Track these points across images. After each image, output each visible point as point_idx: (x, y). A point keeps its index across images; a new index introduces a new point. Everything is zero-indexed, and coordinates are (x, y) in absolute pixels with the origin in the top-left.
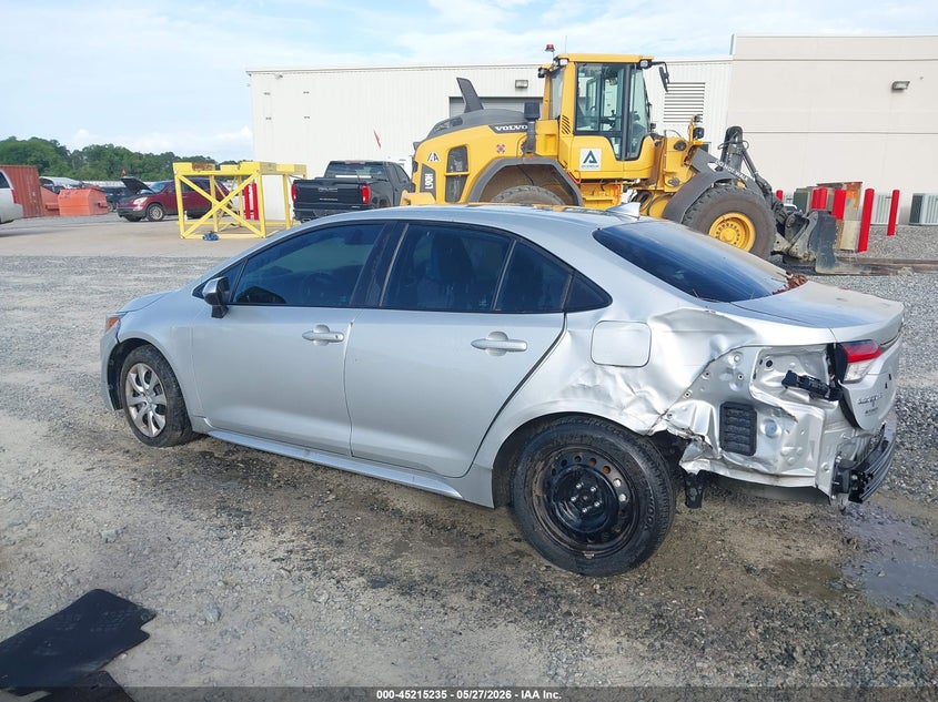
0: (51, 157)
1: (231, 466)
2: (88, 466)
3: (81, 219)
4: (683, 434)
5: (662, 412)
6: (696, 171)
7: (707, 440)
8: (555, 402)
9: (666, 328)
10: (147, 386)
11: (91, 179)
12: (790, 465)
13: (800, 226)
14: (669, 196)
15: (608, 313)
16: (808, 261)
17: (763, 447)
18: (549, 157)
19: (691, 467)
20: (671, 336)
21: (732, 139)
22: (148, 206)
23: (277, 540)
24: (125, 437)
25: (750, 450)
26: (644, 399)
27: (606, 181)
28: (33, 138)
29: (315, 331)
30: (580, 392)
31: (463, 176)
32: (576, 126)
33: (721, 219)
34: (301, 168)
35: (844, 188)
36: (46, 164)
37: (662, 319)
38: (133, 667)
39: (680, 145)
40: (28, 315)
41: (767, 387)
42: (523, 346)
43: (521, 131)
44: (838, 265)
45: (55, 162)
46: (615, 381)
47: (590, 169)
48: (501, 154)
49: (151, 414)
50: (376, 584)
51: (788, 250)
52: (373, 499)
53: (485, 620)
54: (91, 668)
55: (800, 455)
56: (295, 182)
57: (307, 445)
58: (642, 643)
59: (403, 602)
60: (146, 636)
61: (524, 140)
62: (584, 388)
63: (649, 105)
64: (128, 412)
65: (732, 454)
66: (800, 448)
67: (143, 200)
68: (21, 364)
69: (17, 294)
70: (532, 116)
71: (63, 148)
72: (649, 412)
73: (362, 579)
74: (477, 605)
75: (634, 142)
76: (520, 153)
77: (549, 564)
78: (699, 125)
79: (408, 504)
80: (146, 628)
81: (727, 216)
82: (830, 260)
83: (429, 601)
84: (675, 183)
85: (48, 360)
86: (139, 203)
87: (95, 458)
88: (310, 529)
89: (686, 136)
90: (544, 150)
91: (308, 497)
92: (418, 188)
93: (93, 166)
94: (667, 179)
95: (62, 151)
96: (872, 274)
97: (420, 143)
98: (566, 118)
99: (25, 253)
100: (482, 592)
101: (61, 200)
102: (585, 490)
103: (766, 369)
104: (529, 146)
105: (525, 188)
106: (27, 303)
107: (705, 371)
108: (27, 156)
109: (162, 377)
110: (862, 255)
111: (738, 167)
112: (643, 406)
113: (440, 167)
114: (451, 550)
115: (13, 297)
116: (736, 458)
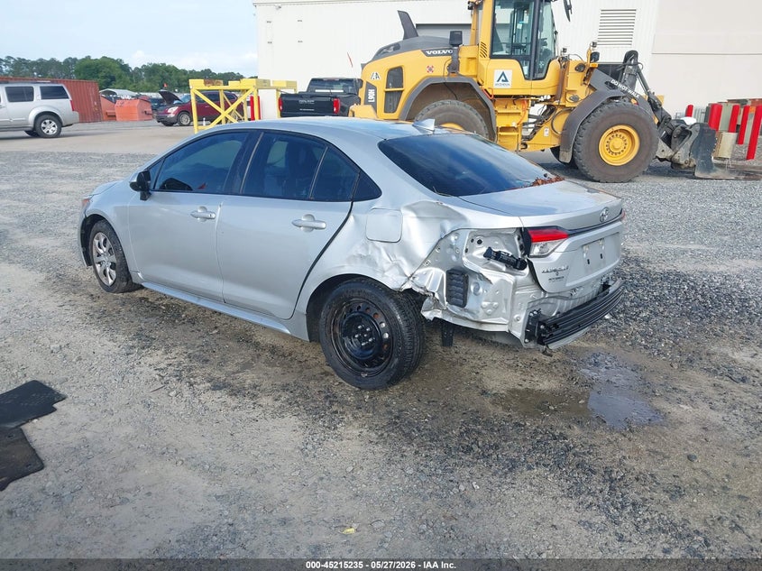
0: (117, 72)
1: (157, 308)
2: (60, 304)
3: (130, 124)
4: (422, 291)
5: (409, 275)
6: (594, 89)
7: (437, 296)
8: (343, 267)
9: (413, 215)
10: (105, 249)
11: (148, 91)
12: (489, 315)
13: (685, 137)
14: (570, 110)
15: (378, 203)
16: (689, 167)
17: (471, 303)
18: (470, 77)
19: (428, 315)
20: (416, 220)
21: (628, 62)
22: (179, 113)
23: (165, 357)
24: (93, 286)
25: (463, 305)
26: (398, 266)
27: (517, 97)
28: (104, 57)
29: (199, 211)
30: (358, 259)
31: (399, 91)
32: (492, 51)
33: (610, 130)
34: (292, 84)
35: (749, 104)
36: (113, 79)
37: (410, 208)
38: (39, 427)
39: (580, 68)
40: (61, 197)
41: (474, 259)
42: (324, 225)
43: (448, 54)
44: (715, 171)
45: (120, 77)
46: (380, 252)
47: (503, 87)
48: (431, 74)
49: (108, 270)
50: (216, 388)
51: (671, 157)
52: (244, 336)
53: (278, 414)
54: (13, 425)
55: (496, 308)
56: (282, 95)
57: (199, 294)
58: (376, 434)
59: (229, 400)
60: (55, 410)
61: (449, 62)
62: (361, 256)
63: (556, 33)
64: (95, 268)
65: (454, 306)
66: (495, 303)
67: (175, 109)
68: (44, 232)
69: (59, 181)
70: (455, 43)
71: (126, 65)
72: (400, 275)
73: (209, 384)
74: (278, 404)
75: (541, 64)
76: (446, 72)
77: (341, 381)
78: (597, 49)
79: (267, 339)
80: (55, 405)
81: (615, 128)
82: (708, 167)
83: (247, 400)
84: (575, 99)
85: (64, 230)
86: (172, 111)
87: (67, 299)
88: (190, 351)
89: (585, 59)
90: (465, 71)
91: (199, 331)
92: (362, 102)
93: (149, 81)
94: (568, 96)
95: (125, 68)
96: (745, 179)
97: (365, 65)
98: (483, 44)
99: (76, 150)
100: (285, 396)
101: (117, 109)
102: (363, 331)
103: (478, 246)
104: (454, 67)
105: (447, 102)
106: (64, 189)
107: (436, 246)
108: (98, 72)
109: (113, 243)
110: (747, 163)
111: (632, 86)
112: (397, 271)
113: (381, 84)
114: (279, 370)
115: (56, 184)
116: (455, 310)
